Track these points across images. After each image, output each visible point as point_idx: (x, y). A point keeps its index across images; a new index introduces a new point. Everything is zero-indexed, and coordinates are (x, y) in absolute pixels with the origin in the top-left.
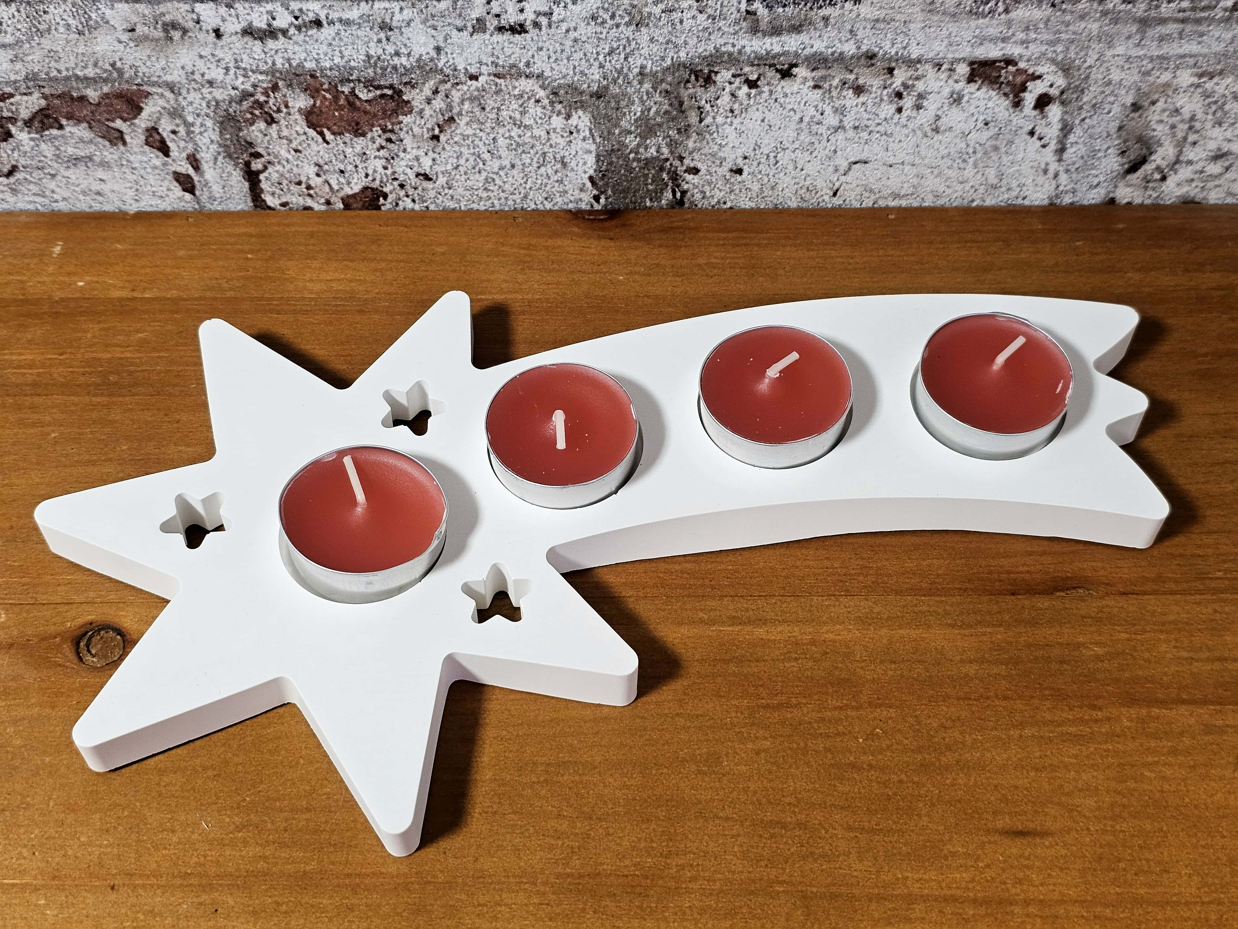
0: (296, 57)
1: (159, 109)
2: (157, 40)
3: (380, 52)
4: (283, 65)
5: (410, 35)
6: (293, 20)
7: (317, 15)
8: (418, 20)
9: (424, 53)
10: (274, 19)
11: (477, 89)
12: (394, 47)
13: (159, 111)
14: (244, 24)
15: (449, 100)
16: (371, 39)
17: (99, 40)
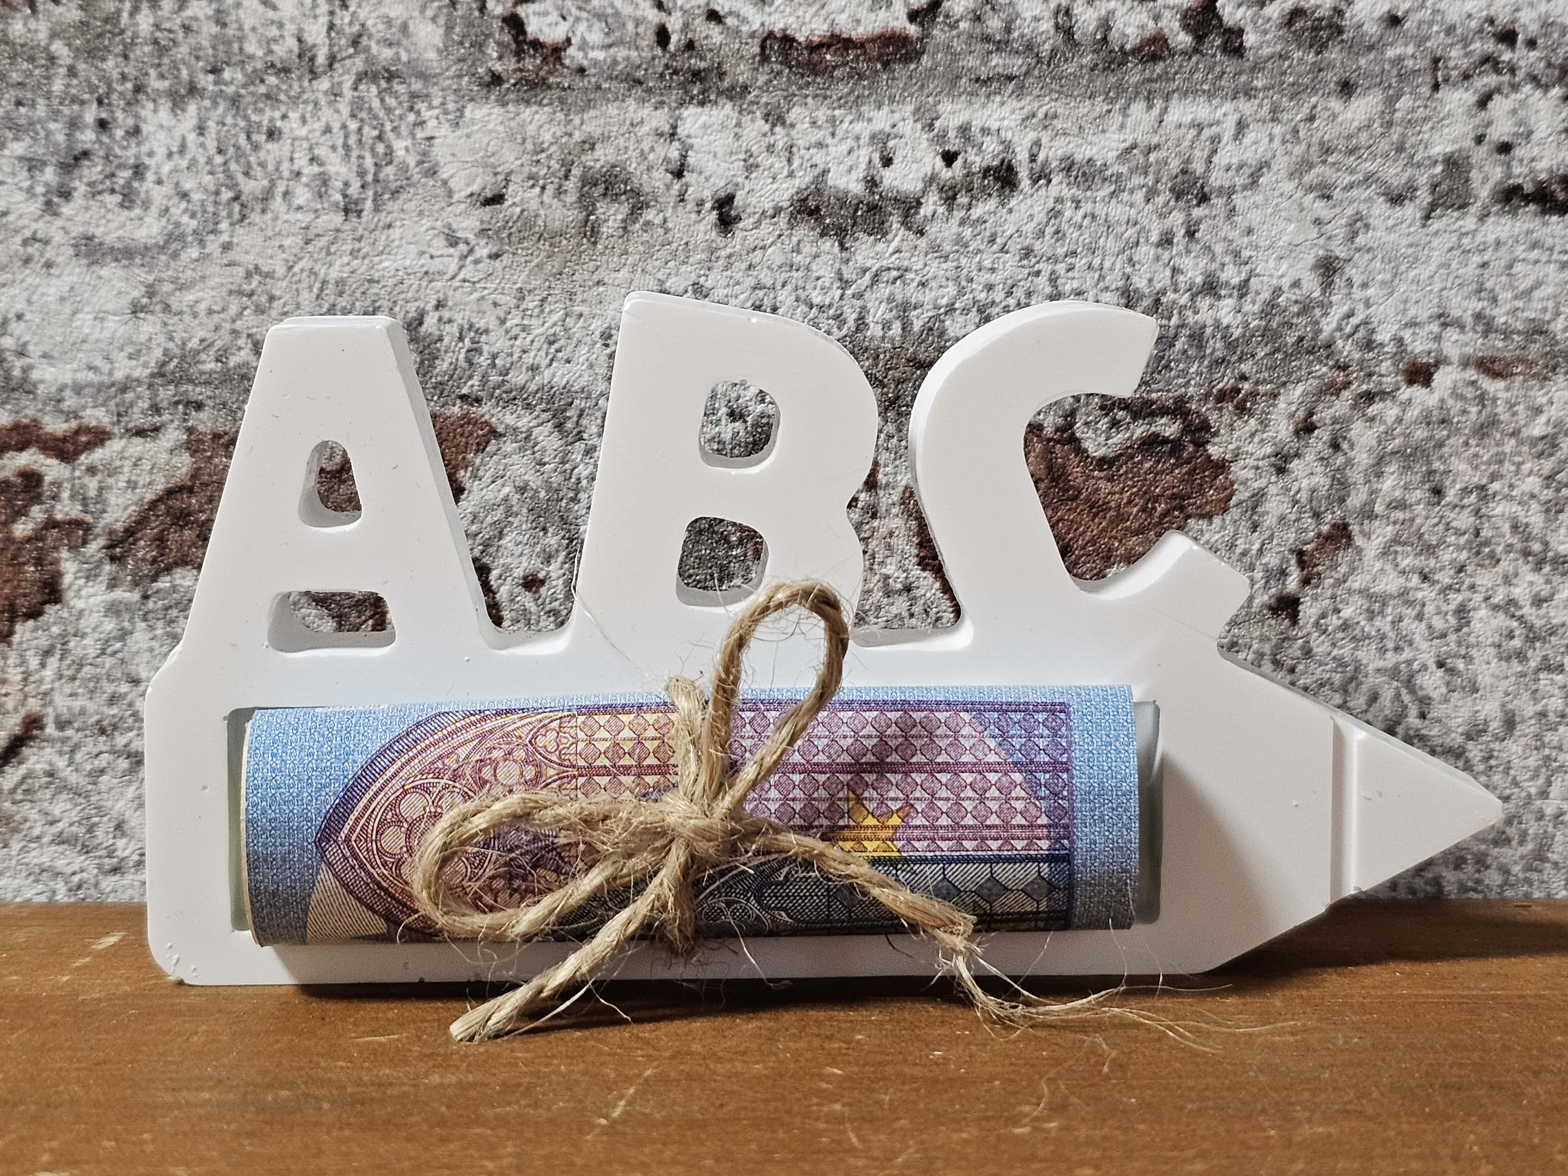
0: (928, 297)
1: (506, 490)
2: (553, 237)
3: (1163, 278)
4: (886, 326)
5: (1254, 218)
6: (939, 163)
7: (1007, 146)
8: (1282, 164)
9: (1286, 283)
10: (887, 162)
11: (1426, 420)
12: (1203, 262)
13: (506, 499)
14: (804, 179)
15: (1340, 460)
16: (1144, 231)
17: (396, 233)
